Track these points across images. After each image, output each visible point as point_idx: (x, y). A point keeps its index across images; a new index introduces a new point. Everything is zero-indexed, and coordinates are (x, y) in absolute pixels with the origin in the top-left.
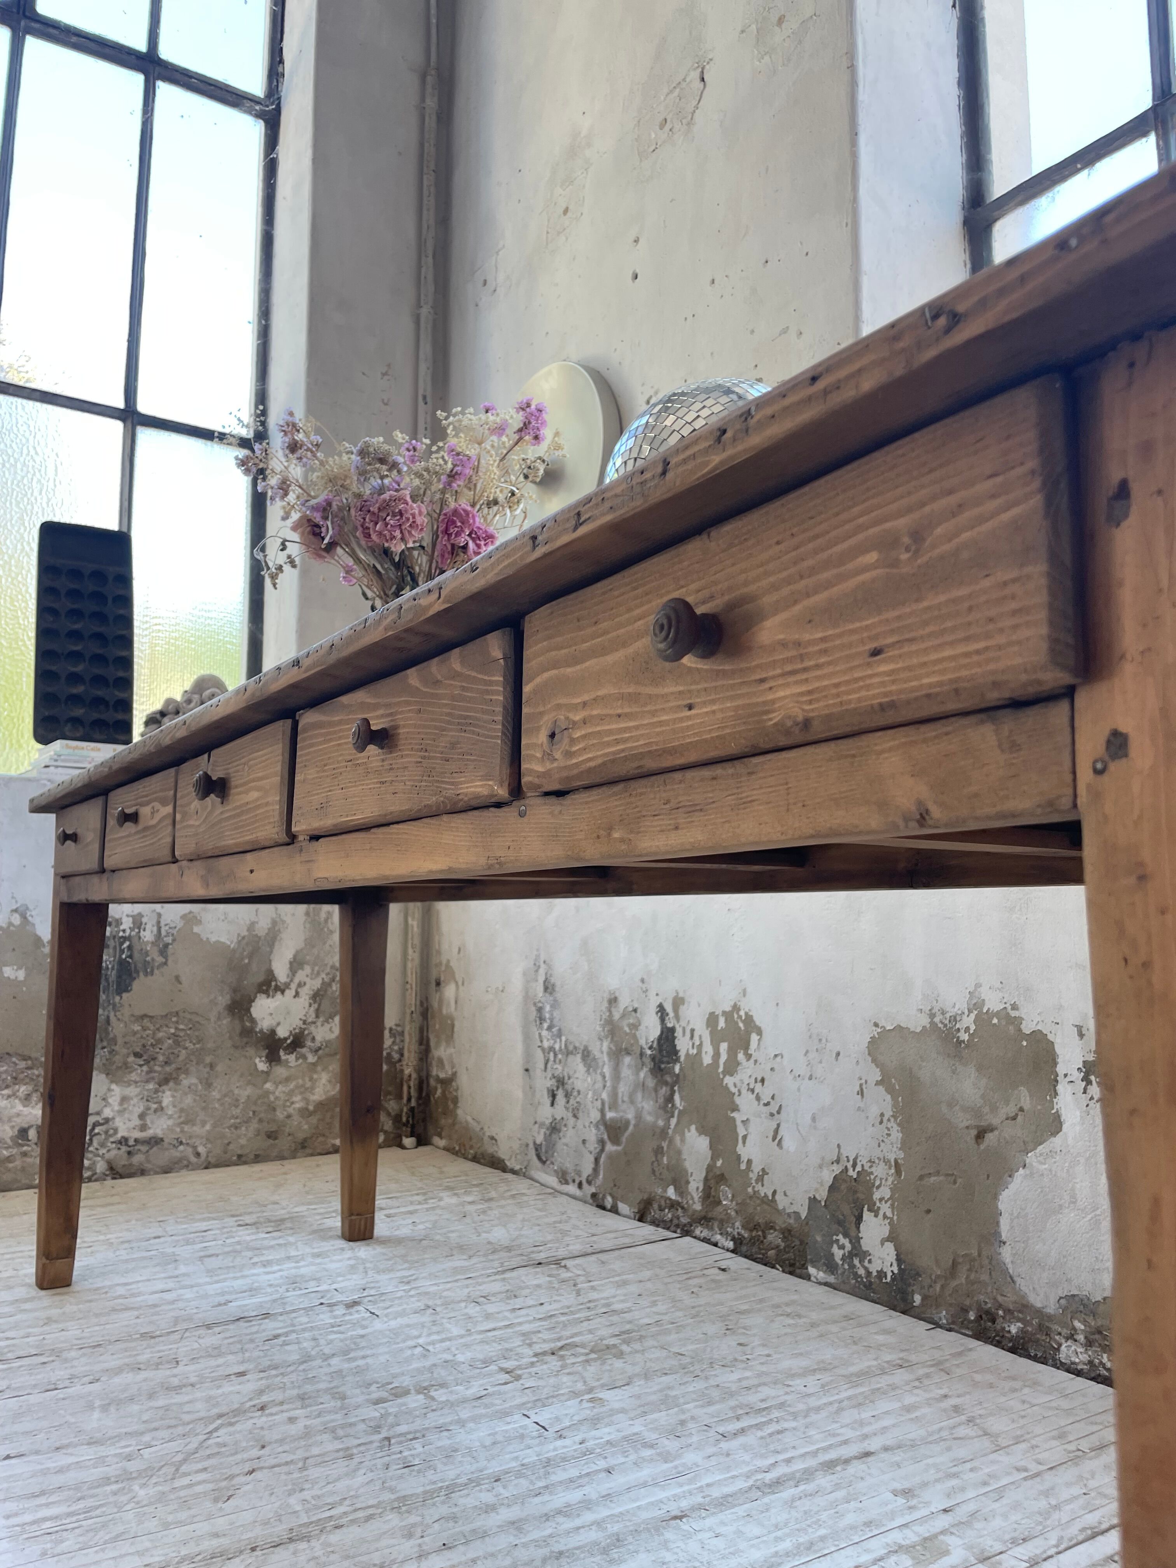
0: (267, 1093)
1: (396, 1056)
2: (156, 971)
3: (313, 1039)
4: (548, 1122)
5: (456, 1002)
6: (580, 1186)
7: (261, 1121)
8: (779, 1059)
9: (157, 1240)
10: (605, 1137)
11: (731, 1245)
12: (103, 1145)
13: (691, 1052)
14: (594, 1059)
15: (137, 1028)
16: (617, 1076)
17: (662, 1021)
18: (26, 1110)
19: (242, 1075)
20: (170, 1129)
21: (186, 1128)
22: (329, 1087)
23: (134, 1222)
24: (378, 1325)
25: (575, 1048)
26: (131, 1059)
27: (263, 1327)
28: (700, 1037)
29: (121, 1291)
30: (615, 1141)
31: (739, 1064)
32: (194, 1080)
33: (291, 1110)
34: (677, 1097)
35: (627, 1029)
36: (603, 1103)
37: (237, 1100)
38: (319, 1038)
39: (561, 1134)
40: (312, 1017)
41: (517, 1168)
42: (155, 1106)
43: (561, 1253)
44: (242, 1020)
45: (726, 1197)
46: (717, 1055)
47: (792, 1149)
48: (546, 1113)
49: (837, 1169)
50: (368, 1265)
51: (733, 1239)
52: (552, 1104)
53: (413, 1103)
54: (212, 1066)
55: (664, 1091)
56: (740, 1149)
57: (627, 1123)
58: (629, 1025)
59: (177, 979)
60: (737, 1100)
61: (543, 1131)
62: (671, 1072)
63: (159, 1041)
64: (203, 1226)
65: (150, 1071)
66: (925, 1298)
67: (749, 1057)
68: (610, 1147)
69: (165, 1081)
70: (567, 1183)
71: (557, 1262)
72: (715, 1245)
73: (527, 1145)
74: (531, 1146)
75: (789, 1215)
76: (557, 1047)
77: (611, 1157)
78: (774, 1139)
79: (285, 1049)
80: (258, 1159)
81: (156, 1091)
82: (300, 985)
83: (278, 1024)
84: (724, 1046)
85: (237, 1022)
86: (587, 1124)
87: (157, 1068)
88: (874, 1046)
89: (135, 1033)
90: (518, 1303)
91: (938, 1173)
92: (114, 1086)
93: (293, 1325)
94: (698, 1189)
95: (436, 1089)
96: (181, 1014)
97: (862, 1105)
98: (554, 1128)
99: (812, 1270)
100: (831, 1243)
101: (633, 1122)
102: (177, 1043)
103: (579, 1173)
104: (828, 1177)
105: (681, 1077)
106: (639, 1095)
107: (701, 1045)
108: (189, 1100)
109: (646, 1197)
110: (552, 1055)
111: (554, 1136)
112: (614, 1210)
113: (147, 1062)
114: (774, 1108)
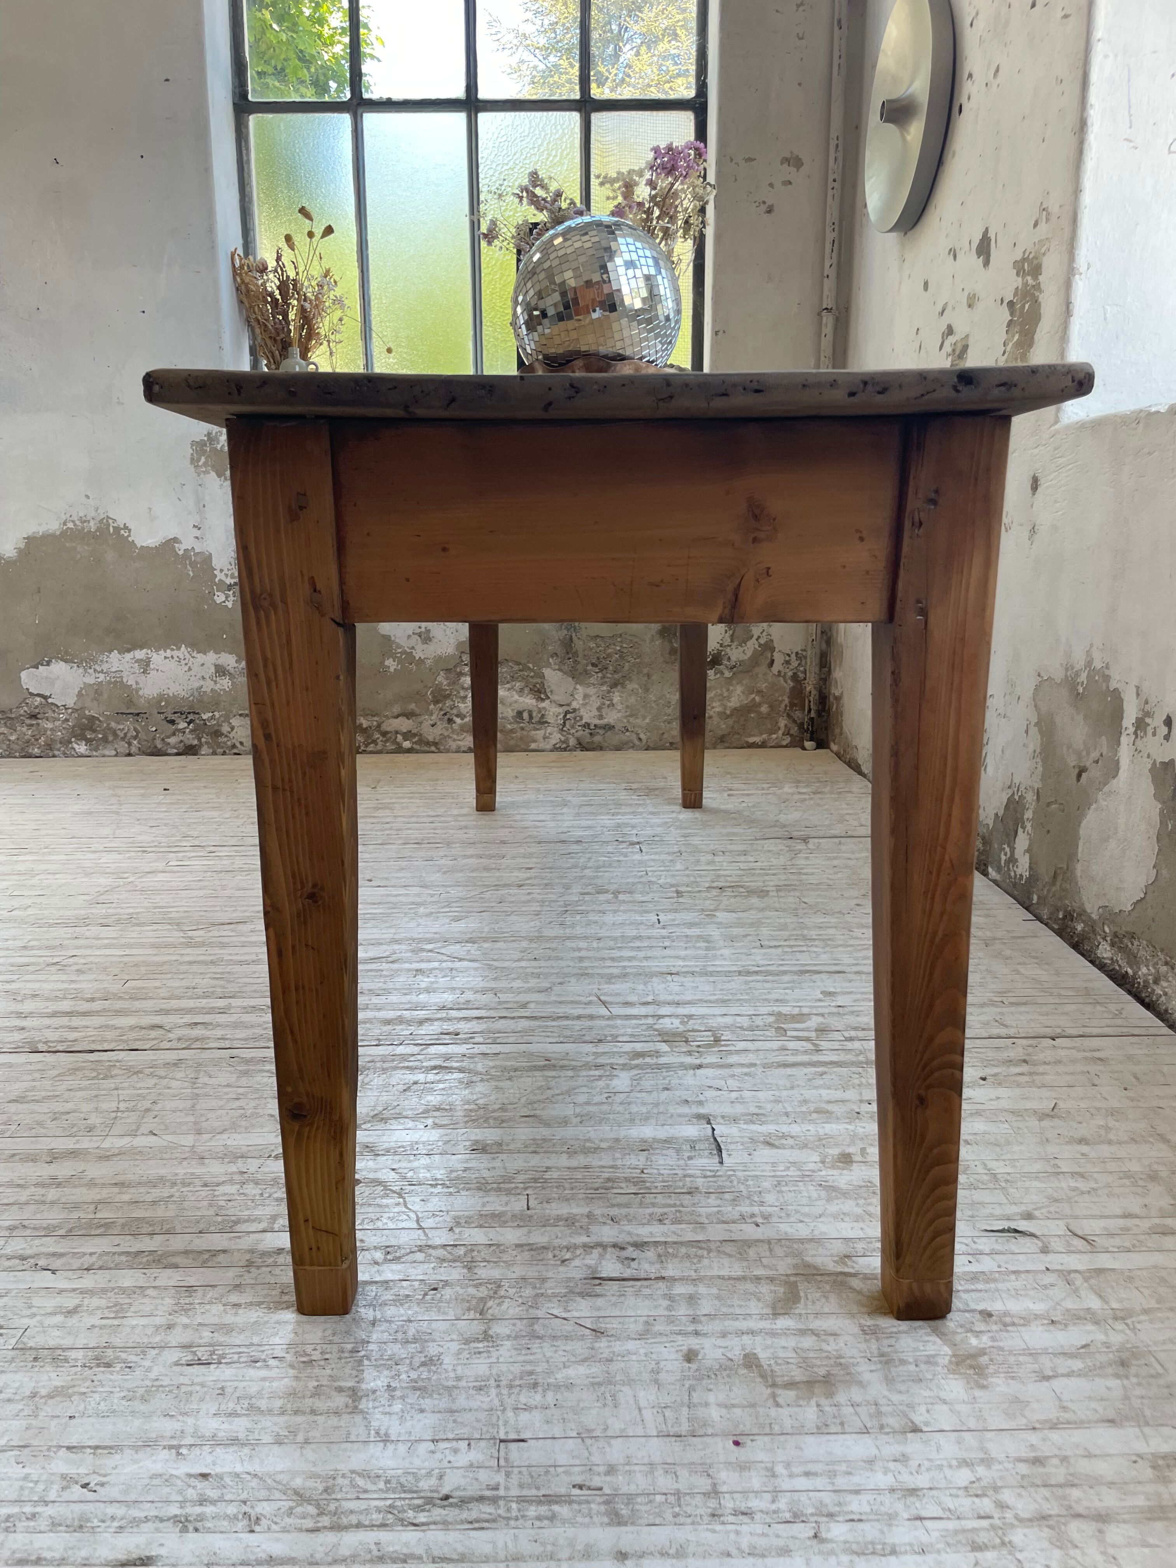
1: (801, 675)
3: (729, 658)
8: (991, 699)
9: (568, 792)
12: (573, 727)
15: (592, 645)
18: (521, 699)
21: (631, 720)
22: (743, 697)
24: (636, 856)
26: (590, 667)
32: (636, 686)
38: (733, 658)
40: (727, 641)
43: (816, 834)
44: (672, 641)
49: (1010, 792)
53: (813, 714)
54: (649, 676)
63: (609, 655)
65: (604, 677)
66: (1039, 898)
69: (614, 685)
71: (805, 839)
75: (983, 826)
81: (609, 692)
85: (666, 643)
88: (1036, 693)
89: (591, 649)
90: (741, 858)
92: (578, 686)
93: (587, 849)
95: (833, 702)
96: (624, 636)
97: (1026, 742)
99: (990, 869)
100: (1001, 850)
108: (632, 700)
113: (601, 671)
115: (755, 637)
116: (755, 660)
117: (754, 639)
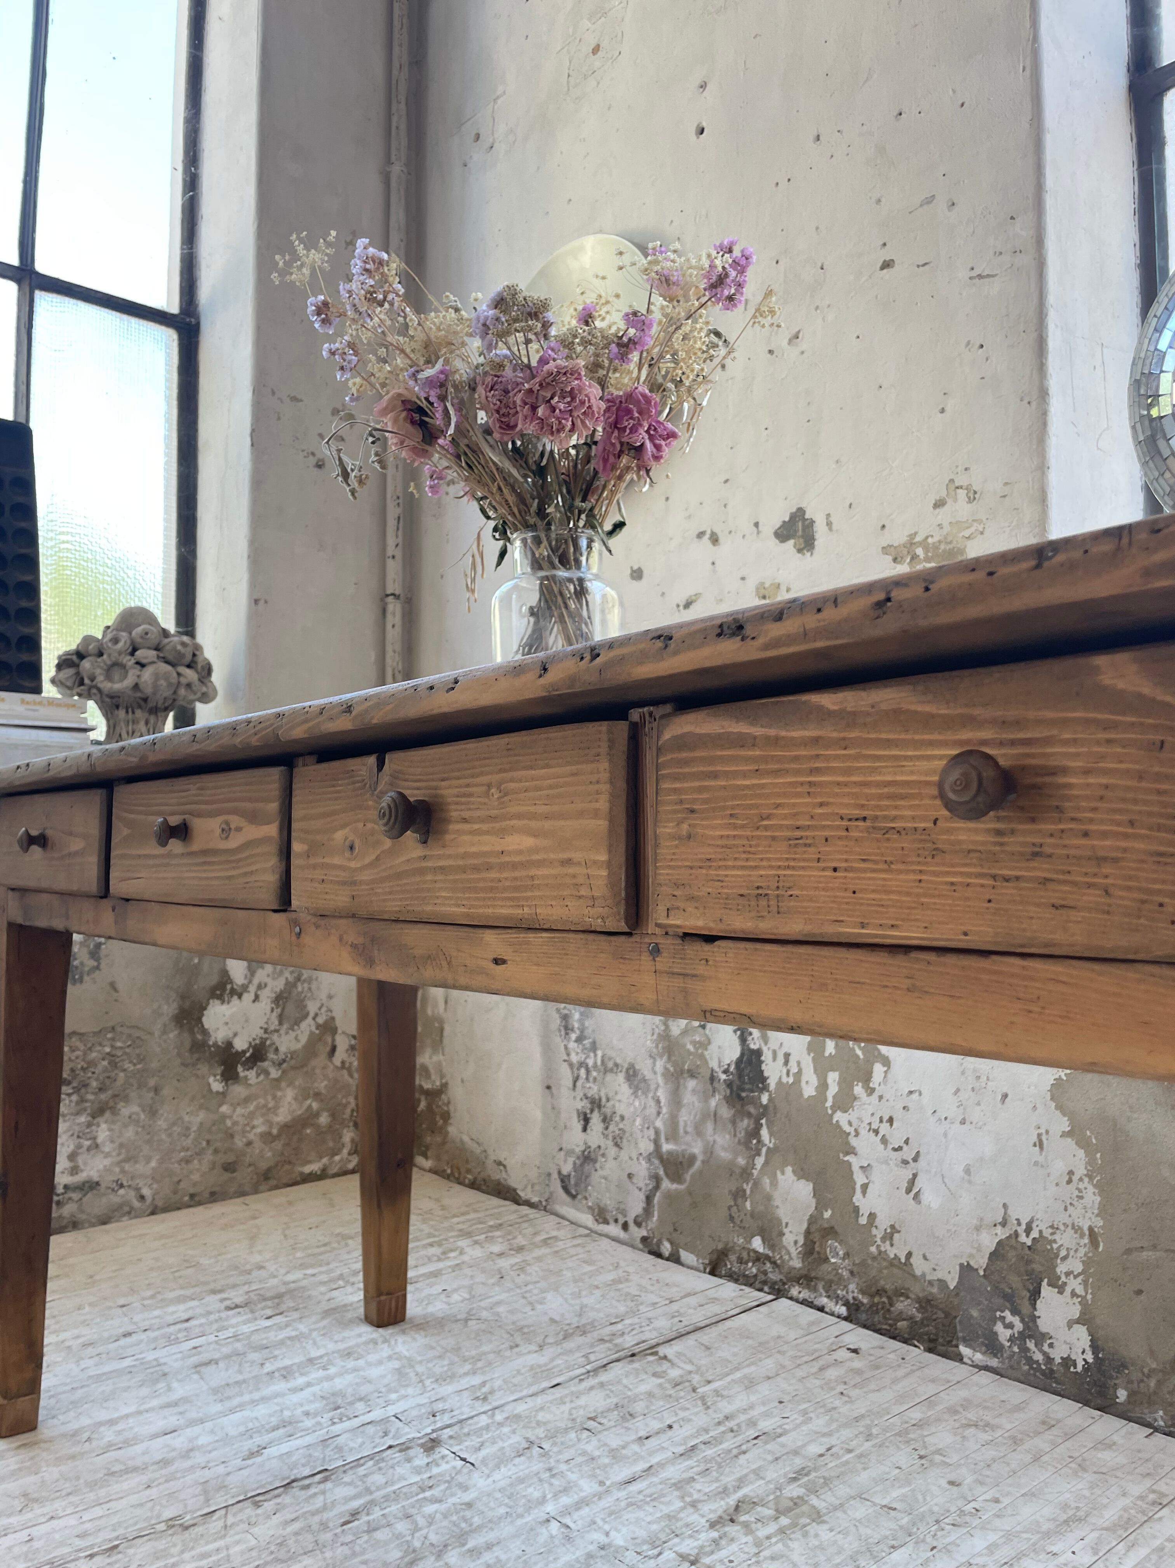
0: (224, 1117)
2: (86, 978)
3: (277, 1050)
4: (578, 1150)
5: (446, 1002)
6: (625, 1227)
7: (216, 1151)
8: (915, 1096)
9: (128, 1340)
10: (661, 1172)
11: (843, 1311)
13: (785, 1079)
14: (644, 1080)
16: (676, 1101)
17: (743, 1040)
19: (193, 1099)
20: (107, 1170)
21: (127, 1167)
22: (295, 1106)
23: (87, 1309)
24: (480, 1482)
25: (616, 1065)
27: (330, 1497)
28: (799, 1063)
29: (108, 1435)
30: (676, 1177)
31: (855, 1098)
32: (135, 1109)
33: (251, 1136)
34: (764, 1133)
35: (690, 1047)
36: (657, 1132)
37: (188, 1129)
38: (283, 1049)
39: (598, 1165)
40: (274, 1024)
41: (535, 1199)
42: (87, 1143)
43: (650, 1336)
44: (191, 1031)
45: (836, 1254)
46: (823, 1086)
47: (935, 1205)
48: (576, 1139)
49: (1002, 1233)
50: (420, 1369)
51: (846, 1304)
52: (585, 1129)
54: (156, 1090)
55: (745, 1123)
56: (858, 1199)
57: (692, 1159)
58: (694, 1043)
59: (113, 986)
60: (853, 1141)
61: (571, 1160)
62: (756, 1102)
63: (92, 1064)
64: (180, 1311)
65: (82, 1100)
66: (1132, 1394)
67: (870, 1091)
68: (666, 1184)
69: (99, 1112)
70: (606, 1222)
71: (652, 1350)
72: (821, 1309)
73: (549, 1175)
74: (555, 1175)
75: (931, 1283)
76: (590, 1062)
77: (670, 1197)
78: (908, 1191)
79: (243, 1064)
80: (214, 1197)
81: (89, 1125)
82: (260, 987)
83: (235, 1035)
84: (833, 1078)
85: (186, 1035)
86: (634, 1156)
87: (90, 1097)
88: (1059, 1089)
90: (641, 1427)
91: (1154, 1247)
93: (368, 1491)
94: (796, 1242)
95: (419, 1101)
96: (119, 1029)
97: (1041, 1159)
98: (588, 1158)
99: (964, 1350)
100: (994, 1320)
101: (700, 1158)
102: (114, 1065)
103: (624, 1213)
104: (988, 1242)
105: (771, 1108)
106: (710, 1126)
107: (800, 1072)
108: (130, 1133)
109: (720, 1246)
110: (583, 1072)
111: (587, 1168)
112: (675, 1258)
113: (77, 1089)
114: (908, 1153)
115: (312, 1015)
116: (310, 1049)
117: (309, 1020)
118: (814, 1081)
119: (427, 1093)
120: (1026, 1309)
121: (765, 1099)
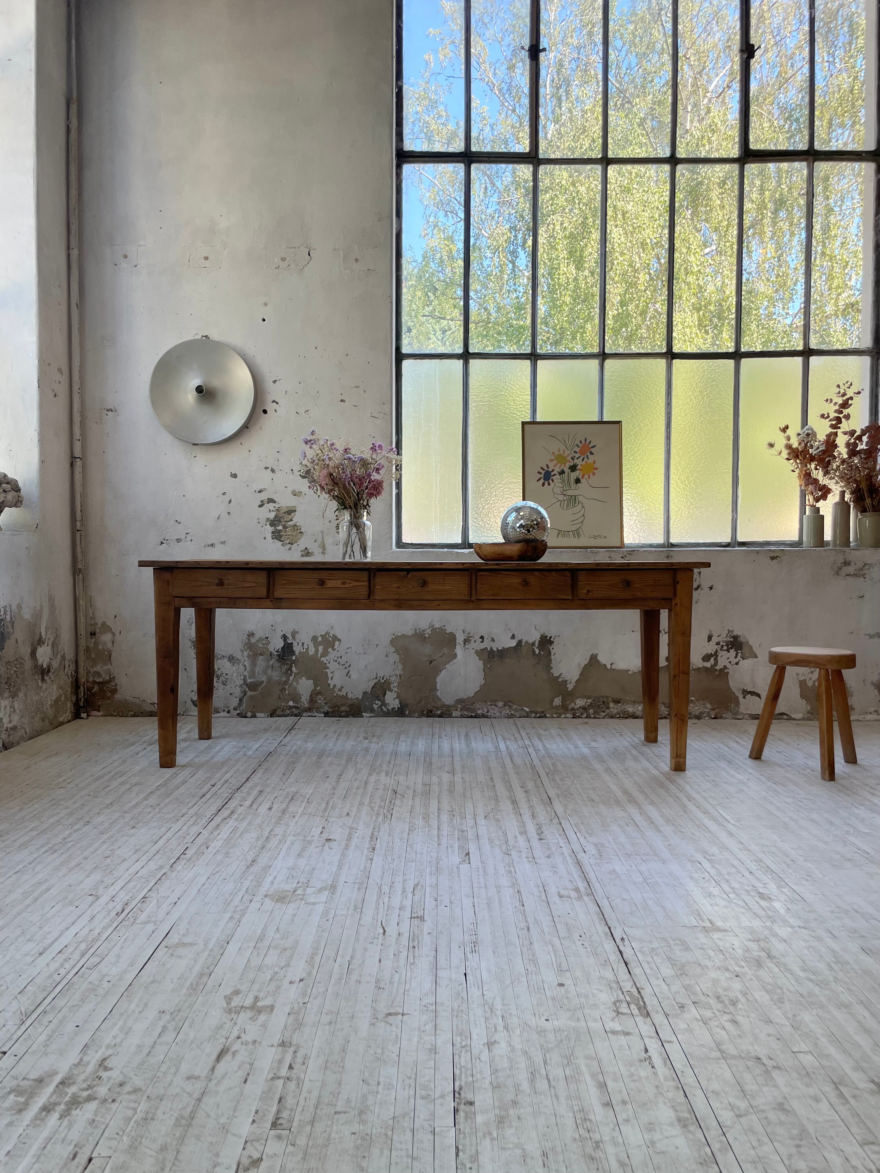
0: (42, 697)
3: (53, 667)
5: (113, 643)
6: (229, 712)
7: (40, 712)
10: (247, 690)
11: (323, 715)
13: (302, 651)
14: (238, 659)
16: (254, 664)
17: (285, 640)
19: (35, 689)
20: (18, 721)
21: (23, 720)
22: (57, 691)
25: (224, 655)
28: (307, 645)
30: (253, 690)
31: (329, 653)
32: (23, 694)
33: (47, 706)
34: (294, 669)
35: (261, 646)
36: (245, 676)
37: (34, 703)
39: (215, 693)
40: (52, 655)
42: (13, 709)
44: (34, 660)
45: (320, 700)
46: (317, 651)
47: (355, 678)
49: (375, 681)
51: (324, 712)
55: (285, 667)
56: (329, 681)
57: (263, 682)
58: (263, 644)
59: (17, 640)
60: (328, 665)
62: (290, 660)
66: (409, 711)
67: (334, 650)
68: (249, 693)
69: (14, 696)
70: (220, 712)
72: (315, 716)
74: (190, 701)
77: (252, 698)
78: (347, 676)
79: (46, 674)
80: (41, 732)
81: (13, 702)
83: (44, 661)
84: (321, 648)
86: (235, 686)
87: (12, 690)
88: (392, 642)
91: (415, 675)
94: (306, 699)
95: (93, 688)
96: (18, 660)
101: (266, 681)
102: (17, 675)
103: (228, 707)
104: (371, 684)
105: (296, 661)
106: (270, 671)
107: (308, 648)
108: (21, 705)
109: (275, 707)
112: (254, 716)
114: (347, 665)
118: (314, 649)
119: (99, 683)
120: (382, 698)
121: (294, 658)
